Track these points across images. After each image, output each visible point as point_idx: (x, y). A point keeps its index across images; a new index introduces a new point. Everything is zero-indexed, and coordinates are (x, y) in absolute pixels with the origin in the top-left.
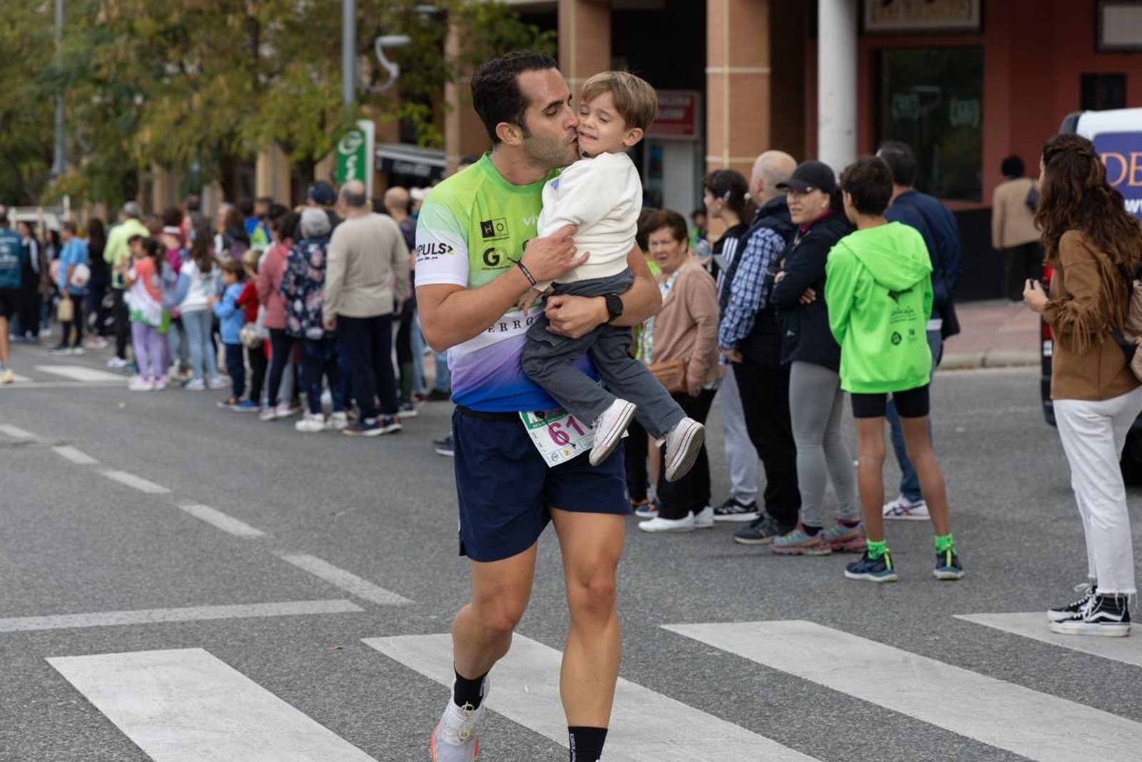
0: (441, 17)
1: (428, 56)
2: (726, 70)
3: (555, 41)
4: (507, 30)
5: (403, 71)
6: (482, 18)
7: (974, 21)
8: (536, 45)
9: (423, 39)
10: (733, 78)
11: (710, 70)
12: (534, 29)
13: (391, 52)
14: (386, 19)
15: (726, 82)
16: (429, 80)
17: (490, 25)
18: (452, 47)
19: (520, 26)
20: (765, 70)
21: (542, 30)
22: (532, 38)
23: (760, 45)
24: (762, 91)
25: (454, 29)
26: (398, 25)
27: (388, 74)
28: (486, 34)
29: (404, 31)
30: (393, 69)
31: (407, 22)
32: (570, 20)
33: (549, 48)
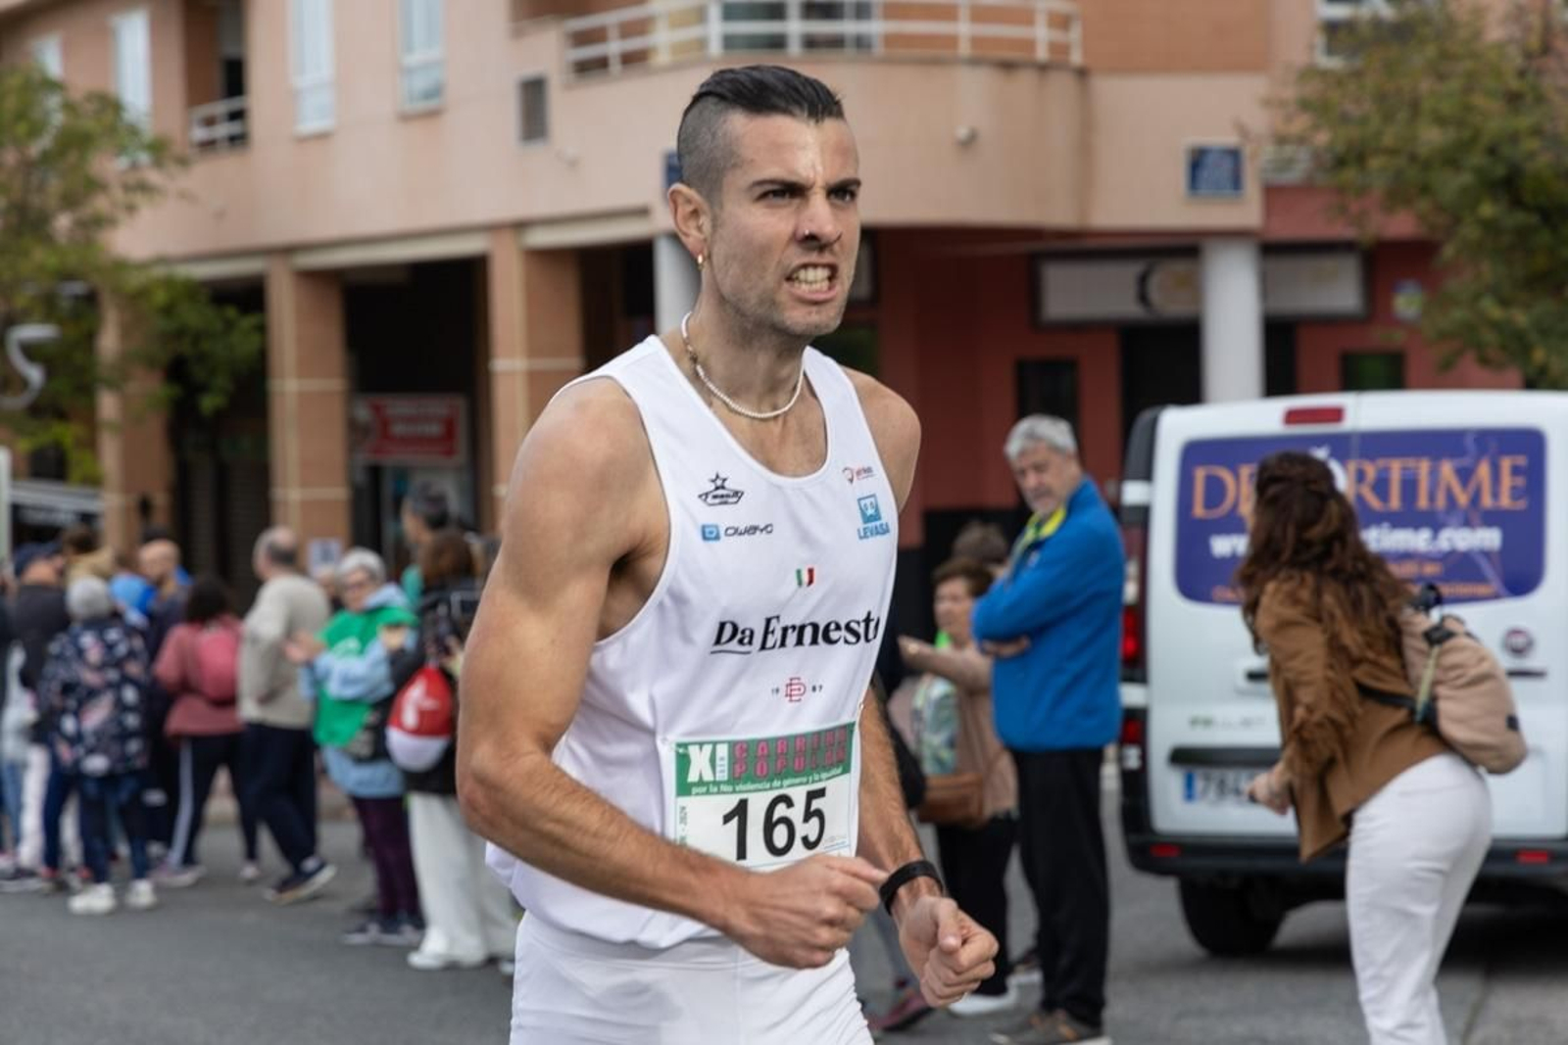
0: (91, 299)
1: (78, 353)
2: (520, 365)
3: (262, 329)
4: (194, 316)
5: (48, 376)
6: (160, 297)
8: (233, 337)
9: (73, 331)
10: (530, 376)
11: (497, 365)
12: (231, 312)
13: (31, 351)
14: (22, 300)
15: (520, 383)
16: (81, 389)
17: (168, 310)
18: (109, 342)
21: (244, 314)
22: (229, 326)
23: (568, 330)
25: (111, 317)
26: (39, 310)
27: (24, 383)
28: (163, 324)
29: (44, 321)
30: (35, 375)
31: (47, 306)
32: (285, 304)
33: (255, 339)
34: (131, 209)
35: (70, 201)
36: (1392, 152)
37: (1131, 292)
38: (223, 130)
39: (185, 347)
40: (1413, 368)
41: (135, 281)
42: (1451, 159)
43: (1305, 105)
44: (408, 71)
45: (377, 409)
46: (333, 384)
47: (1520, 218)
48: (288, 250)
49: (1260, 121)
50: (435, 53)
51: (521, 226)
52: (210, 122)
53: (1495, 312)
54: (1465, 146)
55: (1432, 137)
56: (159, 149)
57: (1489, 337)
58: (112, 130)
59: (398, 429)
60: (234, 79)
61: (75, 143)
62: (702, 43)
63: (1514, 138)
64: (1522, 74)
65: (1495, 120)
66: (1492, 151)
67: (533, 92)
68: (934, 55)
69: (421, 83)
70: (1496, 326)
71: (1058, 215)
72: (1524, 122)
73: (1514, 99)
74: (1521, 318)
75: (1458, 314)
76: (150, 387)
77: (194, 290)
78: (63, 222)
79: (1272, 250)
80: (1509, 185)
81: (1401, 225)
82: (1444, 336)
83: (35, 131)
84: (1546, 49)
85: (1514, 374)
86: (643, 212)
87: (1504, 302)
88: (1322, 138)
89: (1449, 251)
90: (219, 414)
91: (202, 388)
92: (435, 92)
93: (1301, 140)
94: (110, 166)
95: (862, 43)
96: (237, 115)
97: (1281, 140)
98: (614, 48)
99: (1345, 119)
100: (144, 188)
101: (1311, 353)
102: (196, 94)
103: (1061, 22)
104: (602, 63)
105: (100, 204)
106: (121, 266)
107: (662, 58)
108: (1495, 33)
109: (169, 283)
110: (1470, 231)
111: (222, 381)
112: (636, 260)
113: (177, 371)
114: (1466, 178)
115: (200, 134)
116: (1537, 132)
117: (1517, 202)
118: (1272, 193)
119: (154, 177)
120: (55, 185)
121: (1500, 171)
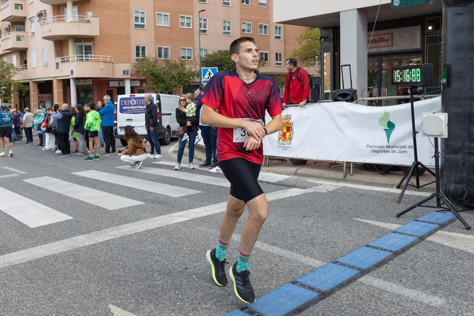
0: (10, 84)
1: (9, 90)
2: (56, 91)
3: (29, 87)
4: (22, 86)
5: (5, 92)
6: (18, 84)
7: (92, 84)
8: (26, 88)
9: (8, 88)
10: (57, 92)
11: (54, 91)
12: (26, 86)
13: (3, 90)
15: (56, 92)
16: (9, 93)
17: (18, 85)
18: (12, 89)
19: (23, 85)
20: (62, 91)
21: (27, 86)
22: (25, 87)
23: (61, 87)
24: (62, 93)
25: (12, 86)
26: (4, 85)
27: (3, 93)
28: (18, 87)
29: (5, 87)
30: (4, 92)
31: (5, 85)
32: (31, 84)
33: (28, 88)
34: (14, 75)
35: (7, 74)
36: (142, 71)
37: (118, 84)
38: (24, 67)
39: (21, 89)
40: (145, 91)
41: (15, 82)
42: (147, 72)
43: (134, 67)
44: (44, 62)
45: (42, 95)
46: (37, 93)
47: (154, 77)
48: (32, 79)
49: (130, 68)
50: (47, 60)
51: (56, 77)
52: (23, 67)
53: (152, 86)
54: (149, 71)
55: (145, 70)
56: (17, 69)
57: (151, 88)
58: (12, 67)
59: (44, 97)
60: (26, 62)
61: (8, 68)
62: (75, 59)
63: (153, 70)
64: (154, 64)
65: (151, 68)
66: (151, 71)
67: (57, 64)
68: (98, 61)
69: (45, 63)
70: (152, 87)
71: (111, 77)
72: (154, 69)
73: (153, 66)
74: (154, 87)
75: (148, 86)
76: (17, 93)
77: (21, 83)
78: (7, 76)
79: (131, 80)
80: (153, 74)
81: (143, 78)
82: (147, 88)
83: (3, 67)
84: (156, 62)
85: (153, 92)
86: (69, 76)
87: (152, 85)
88: (136, 70)
89: (147, 80)
90: (24, 96)
91: (22, 93)
92: (46, 64)
93: (134, 70)
94: (11, 71)
95: (91, 60)
96: (26, 66)
97: (132, 70)
98: (66, 60)
99: (138, 68)
100: (16, 73)
101: (135, 89)
102: (21, 64)
103: (111, 58)
104: (64, 61)
105: (11, 75)
106: (13, 81)
107: (71, 61)
108: (151, 60)
109: (18, 83)
110: (149, 79)
111: (24, 92)
112: (68, 81)
113: (20, 91)
114: (149, 74)
115: (22, 68)
116: (155, 69)
117: (154, 76)
118: (131, 74)
119: (17, 72)
120: (6, 73)
121: (152, 73)
